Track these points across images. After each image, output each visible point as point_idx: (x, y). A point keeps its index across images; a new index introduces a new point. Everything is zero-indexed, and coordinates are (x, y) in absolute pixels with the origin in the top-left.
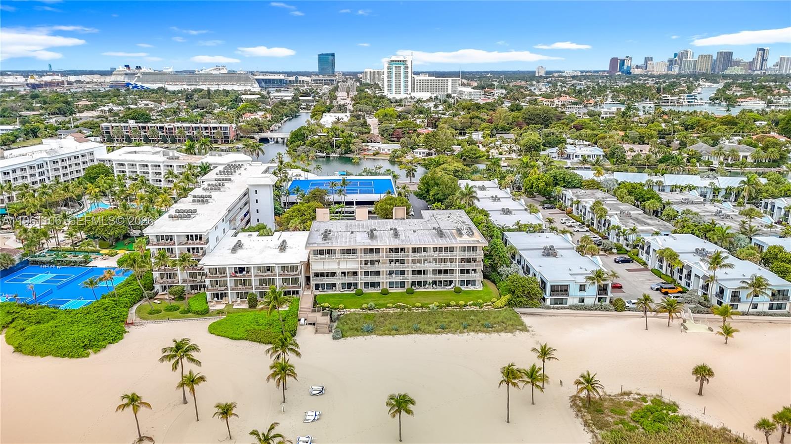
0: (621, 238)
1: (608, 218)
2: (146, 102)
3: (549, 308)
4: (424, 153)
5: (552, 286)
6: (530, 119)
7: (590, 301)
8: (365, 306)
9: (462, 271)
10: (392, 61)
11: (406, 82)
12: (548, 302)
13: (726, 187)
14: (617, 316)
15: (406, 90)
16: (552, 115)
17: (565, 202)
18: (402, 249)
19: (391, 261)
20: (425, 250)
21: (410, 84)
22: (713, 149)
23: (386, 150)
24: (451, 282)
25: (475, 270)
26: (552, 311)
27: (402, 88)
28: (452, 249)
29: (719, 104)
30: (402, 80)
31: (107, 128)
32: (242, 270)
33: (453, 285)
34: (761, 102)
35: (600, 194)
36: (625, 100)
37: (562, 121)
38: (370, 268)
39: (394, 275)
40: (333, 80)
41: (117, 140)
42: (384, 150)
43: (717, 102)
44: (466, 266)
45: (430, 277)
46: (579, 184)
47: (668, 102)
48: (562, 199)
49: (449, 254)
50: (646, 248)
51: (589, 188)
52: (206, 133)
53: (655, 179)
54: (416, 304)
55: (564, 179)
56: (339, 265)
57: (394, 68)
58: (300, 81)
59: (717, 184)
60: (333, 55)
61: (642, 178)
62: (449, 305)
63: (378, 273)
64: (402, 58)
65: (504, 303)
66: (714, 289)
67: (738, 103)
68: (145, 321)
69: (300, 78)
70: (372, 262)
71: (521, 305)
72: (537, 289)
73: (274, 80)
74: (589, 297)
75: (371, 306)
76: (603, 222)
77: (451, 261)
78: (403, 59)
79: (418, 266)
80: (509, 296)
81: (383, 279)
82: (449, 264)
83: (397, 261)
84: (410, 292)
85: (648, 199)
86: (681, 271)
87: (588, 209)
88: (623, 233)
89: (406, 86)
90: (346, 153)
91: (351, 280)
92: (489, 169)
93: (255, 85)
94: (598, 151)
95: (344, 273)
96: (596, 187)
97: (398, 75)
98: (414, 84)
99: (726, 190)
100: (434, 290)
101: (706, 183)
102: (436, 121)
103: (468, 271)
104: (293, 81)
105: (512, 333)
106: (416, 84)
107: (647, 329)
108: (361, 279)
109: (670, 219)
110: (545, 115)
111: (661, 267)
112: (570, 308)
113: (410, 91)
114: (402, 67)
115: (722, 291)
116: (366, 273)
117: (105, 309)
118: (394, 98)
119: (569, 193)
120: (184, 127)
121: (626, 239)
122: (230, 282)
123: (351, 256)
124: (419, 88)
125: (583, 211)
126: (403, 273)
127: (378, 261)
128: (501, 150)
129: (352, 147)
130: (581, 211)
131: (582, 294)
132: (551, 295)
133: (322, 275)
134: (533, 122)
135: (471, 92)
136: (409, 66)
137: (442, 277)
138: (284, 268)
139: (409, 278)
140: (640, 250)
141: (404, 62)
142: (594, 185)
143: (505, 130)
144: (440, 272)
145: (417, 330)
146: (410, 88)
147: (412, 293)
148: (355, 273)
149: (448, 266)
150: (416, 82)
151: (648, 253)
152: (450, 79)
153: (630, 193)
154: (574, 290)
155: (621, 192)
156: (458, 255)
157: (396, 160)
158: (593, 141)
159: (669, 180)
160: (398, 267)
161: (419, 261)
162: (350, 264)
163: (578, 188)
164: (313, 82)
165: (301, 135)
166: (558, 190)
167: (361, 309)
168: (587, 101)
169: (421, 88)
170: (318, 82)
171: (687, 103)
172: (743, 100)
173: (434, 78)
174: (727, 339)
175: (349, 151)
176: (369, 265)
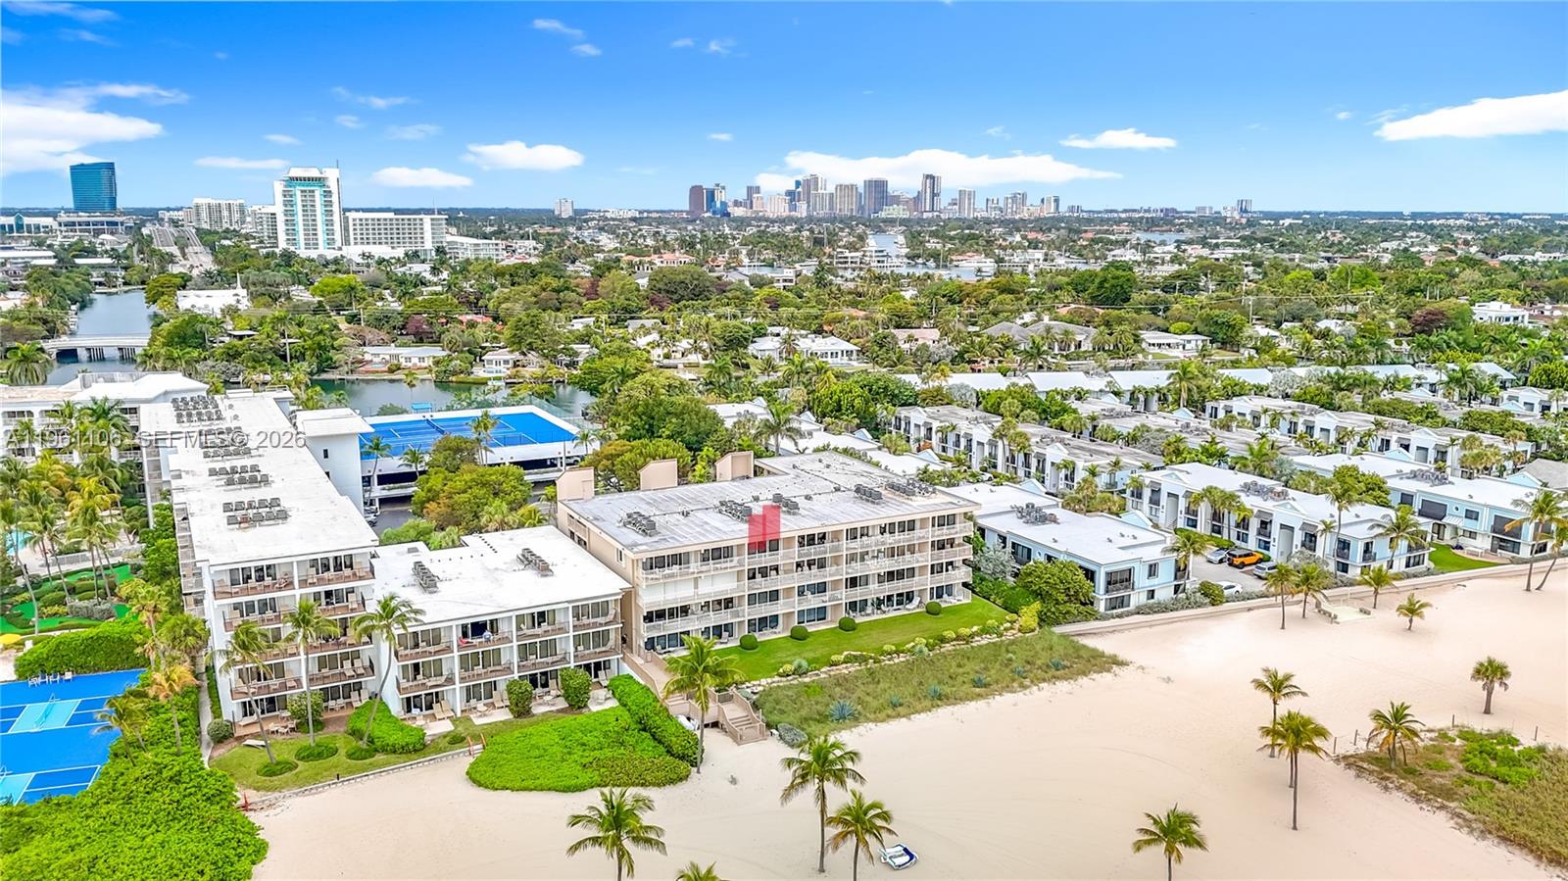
3: (1104, 618)
4: (506, 362)
5: (1109, 574)
6: (668, 292)
7: (1165, 594)
8: (789, 668)
9: (930, 569)
10: (292, 179)
11: (329, 223)
12: (1101, 607)
14: (1210, 616)
15: (330, 242)
16: (708, 284)
18: (823, 537)
19: (801, 566)
20: (864, 532)
21: (337, 227)
23: (415, 360)
24: (911, 595)
25: (952, 564)
26: (1112, 622)
27: (321, 237)
28: (910, 526)
29: (924, 264)
30: (320, 218)
32: (478, 628)
36: (774, 260)
37: (729, 295)
38: (763, 585)
39: (808, 596)
40: (116, 224)
42: (408, 359)
43: (920, 261)
44: (940, 557)
45: (874, 590)
46: (914, 399)
47: (846, 262)
48: (896, 425)
49: (906, 535)
50: (1148, 493)
51: (934, 404)
54: (886, 647)
55: (886, 388)
56: (696, 587)
57: (298, 193)
58: (29, 226)
60: (110, 166)
62: (943, 640)
63: (774, 596)
64: (314, 174)
67: (955, 263)
69: (26, 220)
70: (764, 572)
71: (1066, 618)
72: (1083, 581)
74: (1163, 586)
75: (800, 667)
77: (912, 549)
78: (319, 175)
79: (856, 570)
80: (1036, 605)
81: (792, 606)
83: (813, 564)
84: (848, 627)
86: (1244, 524)
89: (330, 232)
90: (321, 371)
91: (723, 618)
92: (711, 383)
94: (845, 344)
95: (705, 606)
97: (309, 209)
98: (346, 230)
100: (884, 616)
103: (943, 567)
104: (11, 226)
105: (1109, 671)
106: (351, 233)
107: (1283, 628)
108: (743, 614)
111: (1192, 523)
112: (1139, 611)
113: (338, 243)
114: (318, 193)
115: (1344, 546)
116: (751, 599)
118: (320, 257)
119: (914, 414)
123: (723, 564)
124: (359, 237)
126: (821, 588)
127: (776, 568)
129: (337, 357)
131: (1152, 582)
132: (1107, 591)
133: (661, 615)
134: (675, 296)
135: (478, 245)
136: (334, 188)
137: (897, 588)
139: (840, 597)
140: (1133, 499)
141: (320, 181)
143: (630, 313)
144: (891, 575)
146: (338, 236)
147: (854, 628)
148: (729, 603)
149: (909, 561)
150: (351, 223)
151: (1154, 501)
152: (427, 219)
154: (1141, 579)
155: (1005, 405)
156: (923, 535)
157: (454, 379)
158: (814, 327)
160: (814, 576)
161: (856, 557)
162: (722, 583)
163: (910, 404)
164: (63, 228)
167: (780, 676)
168: (713, 261)
169: (365, 236)
170: (77, 227)
171: (876, 264)
172: (960, 258)
173: (391, 215)
174: (1411, 621)
175: (328, 366)
176: (759, 579)
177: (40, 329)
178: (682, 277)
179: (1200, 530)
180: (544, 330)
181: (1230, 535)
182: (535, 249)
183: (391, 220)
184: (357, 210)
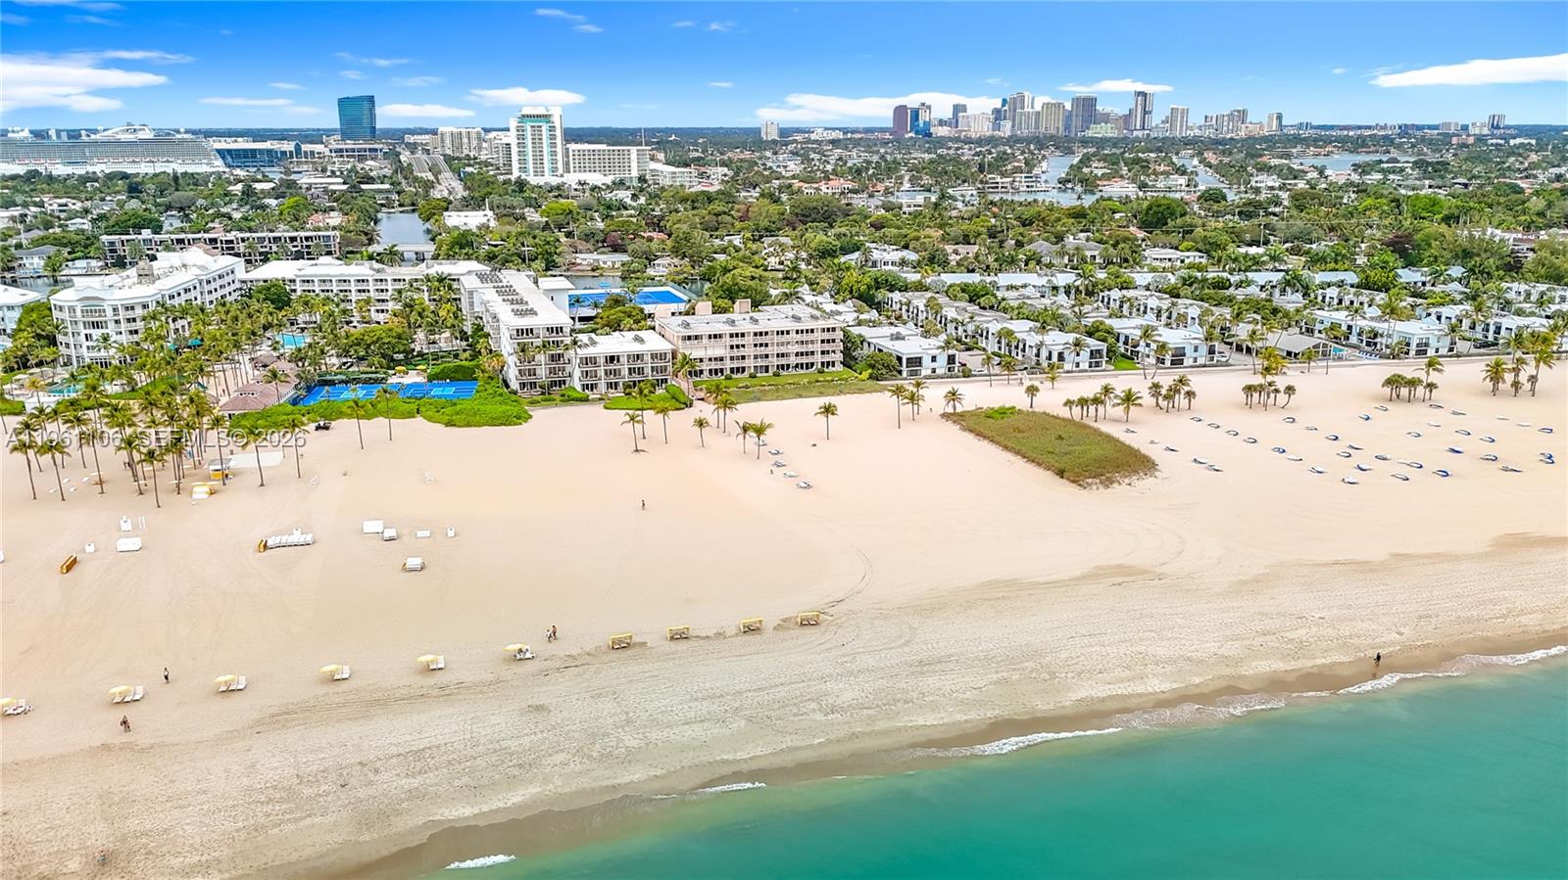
0: (960, 329)
1: (944, 313)
3: (905, 379)
4: (669, 265)
5: (908, 359)
6: (803, 215)
7: (941, 371)
8: (741, 385)
9: (823, 353)
10: (523, 116)
11: (554, 153)
12: (905, 374)
13: (1064, 284)
14: (965, 382)
15: (554, 170)
16: (835, 209)
17: (891, 306)
18: (766, 333)
19: (756, 345)
20: (788, 332)
21: (559, 157)
22: (1055, 247)
24: (812, 364)
25: (834, 352)
28: (811, 331)
29: (1072, 189)
30: (546, 150)
31: (112, 243)
32: (612, 359)
33: (814, 367)
34: (1130, 186)
35: (929, 295)
37: (850, 218)
38: (736, 353)
39: (759, 360)
40: (376, 150)
41: (130, 263)
42: (605, 263)
43: (1070, 185)
44: (827, 347)
45: (793, 360)
46: (905, 288)
47: (997, 187)
48: (887, 304)
49: (810, 335)
50: (985, 334)
51: (917, 290)
52: (294, 246)
53: (988, 279)
54: (788, 381)
56: (705, 350)
57: (529, 129)
58: (306, 152)
59: (1055, 281)
60: (371, 99)
61: (974, 278)
62: (817, 381)
63: (744, 358)
64: (541, 111)
65: (868, 376)
66: (1044, 354)
67: (1100, 188)
69: (306, 147)
70: (737, 347)
71: (881, 377)
72: (895, 361)
73: (255, 150)
74: (941, 367)
75: (746, 385)
76: (939, 319)
77: (812, 342)
78: (546, 113)
79: (783, 350)
80: (870, 371)
81: (750, 363)
82: (810, 345)
83: (761, 345)
84: (776, 375)
85: (983, 296)
87: (922, 308)
88: (962, 323)
89: (554, 162)
90: (547, 269)
91: (718, 366)
93: (216, 163)
94: (911, 256)
95: (710, 359)
96: (924, 288)
97: (537, 141)
98: (568, 157)
99: (1065, 287)
100: (797, 373)
101: (1043, 281)
102: (660, 221)
103: (828, 352)
104: (291, 152)
105: (881, 392)
106: (571, 158)
107: (991, 387)
108: (728, 365)
109: (1005, 310)
110: (826, 208)
111: (1000, 348)
112: (926, 378)
113: (560, 171)
114: (545, 128)
116: (732, 358)
118: (546, 183)
119: (896, 296)
120: (254, 239)
121: (965, 331)
122: (601, 373)
123: (718, 341)
124: (577, 165)
125: (915, 311)
126: (767, 356)
127: (743, 346)
128: (783, 258)
129: (558, 259)
130: (913, 313)
131: (934, 365)
132: (906, 367)
134: (809, 220)
135: (675, 173)
136: (557, 124)
137: (804, 360)
138: (654, 356)
139: (775, 361)
140: (980, 338)
141: (546, 117)
142: (920, 287)
143: (770, 232)
144: (802, 354)
145: (800, 396)
146: (560, 165)
147: (779, 375)
148: (721, 359)
149: (810, 347)
150: (571, 154)
151: (987, 338)
152: (632, 149)
153: (963, 291)
154: (926, 361)
155: (954, 290)
156: (819, 336)
157: (633, 275)
158: (902, 244)
159: (1004, 279)
160: (762, 351)
161: (782, 344)
162: (717, 350)
164: (334, 154)
166: (881, 295)
167: (737, 388)
168: (873, 187)
169: (582, 165)
170: (345, 154)
171: (1025, 188)
172: (1105, 183)
173: (604, 147)
175: (553, 266)
176: (735, 350)
178: (815, 203)
179: (1003, 352)
180: (695, 243)
181: (1014, 354)
182: (725, 175)
183: (604, 151)
184: (576, 142)
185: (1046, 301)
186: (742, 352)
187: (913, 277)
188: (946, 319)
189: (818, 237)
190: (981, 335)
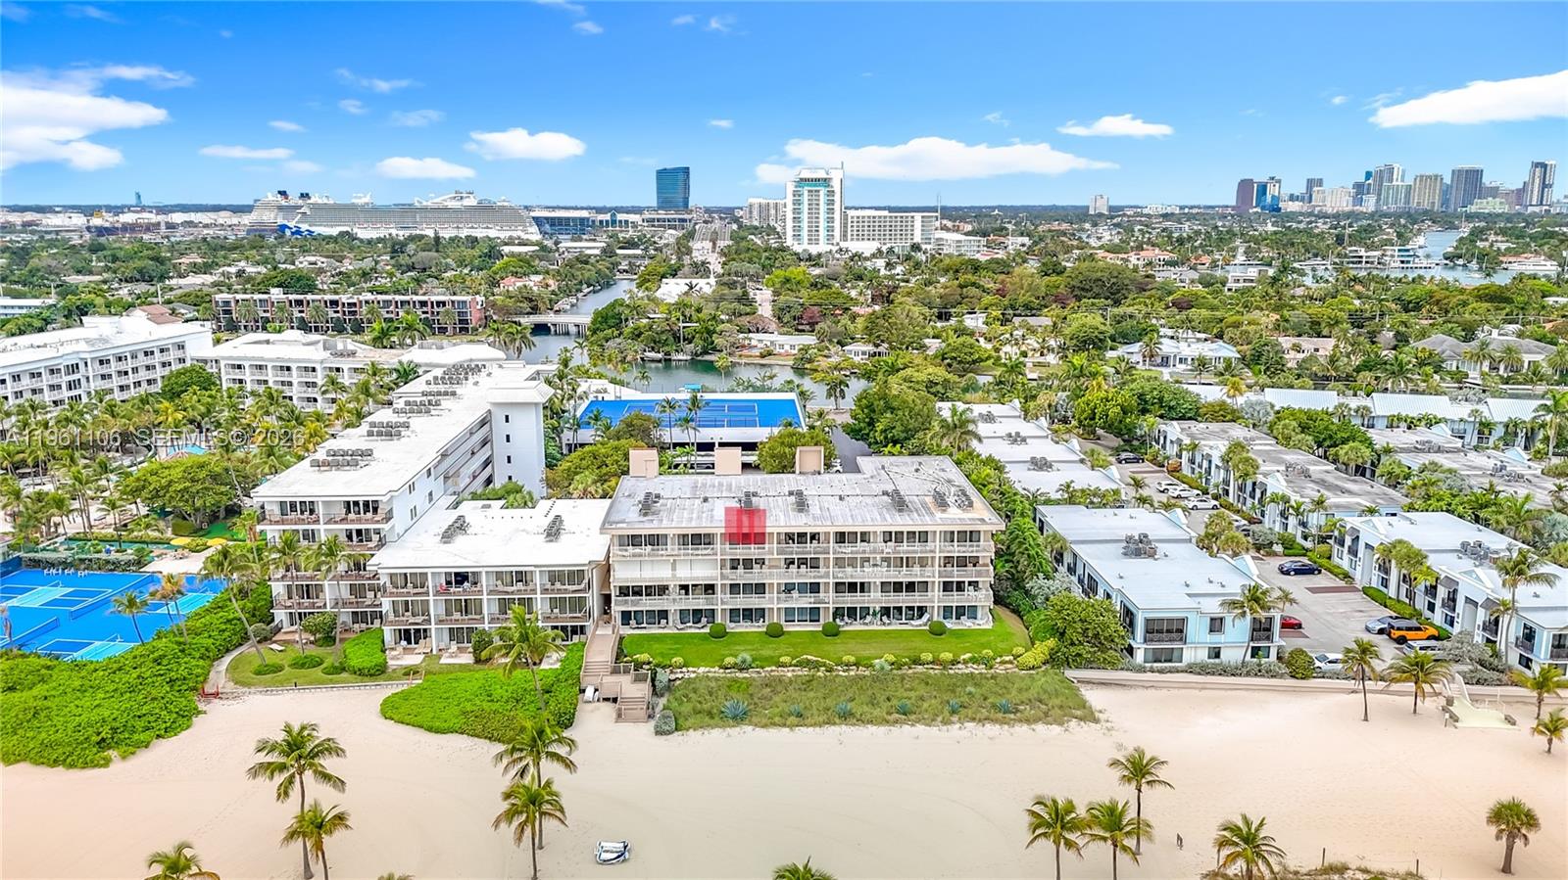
0: (1292, 521)
1: (1260, 478)
2: (313, 259)
3: (1141, 670)
4: (864, 353)
5: (1147, 620)
7: (1232, 655)
8: (730, 660)
9: (947, 587)
10: (801, 179)
11: (831, 220)
12: (1139, 657)
13: (1506, 420)
14: (1294, 690)
15: (829, 238)
16: (1126, 282)
17: (1164, 447)
18: (813, 537)
19: (790, 563)
20: (865, 537)
21: (837, 224)
22: (1466, 347)
23: (787, 347)
24: (922, 611)
25: (974, 584)
26: (1149, 676)
27: (823, 233)
28: (923, 537)
29: (1464, 265)
30: (823, 216)
31: (227, 303)
32: (461, 578)
33: (926, 617)
34: (1548, 263)
35: (1238, 432)
36: (1273, 259)
37: (1148, 293)
38: (741, 576)
39: (795, 594)
40: (684, 220)
41: (245, 327)
42: (782, 346)
43: (1461, 262)
44: (956, 575)
45: (875, 599)
46: (1193, 413)
47: (1360, 262)
48: (1158, 443)
49: (917, 546)
50: (1348, 541)
51: (1215, 419)
52: (424, 313)
53: (1354, 403)
54: (845, 658)
55: (1161, 400)
56: (674, 569)
57: (806, 193)
58: (620, 221)
59: (1486, 413)
60: (686, 171)
61: (1325, 400)
62: (917, 661)
63: (760, 589)
64: (821, 174)
65: (1041, 658)
66: (1510, 631)
67: (1504, 265)
68: (246, 689)
69: (620, 217)
70: (748, 564)
71: (1078, 661)
72: (1115, 627)
73: (568, 219)
74: (1233, 645)
75: (744, 662)
76: (1249, 488)
77: (923, 562)
78: (825, 176)
79: (850, 575)
80: (1051, 642)
81: (771, 602)
82: (917, 569)
83: (803, 562)
84: (832, 632)
85: (1344, 442)
86: (1432, 591)
87: (1216, 461)
88: (1297, 510)
89: (830, 229)
90: (705, 352)
91: (699, 602)
92: (1001, 382)
93: (530, 230)
94: (1225, 351)
95: (685, 588)
96: (1229, 417)
97: (814, 207)
98: (846, 224)
99: (1507, 426)
100: (883, 628)
101: (1462, 411)
102: (890, 293)
103: (960, 586)
104: (607, 221)
105: (1061, 724)
106: (849, 229)
107: (1366, 719)
108: (723, 602)
109: (1394, 482)
110: (1113, 280)
111: (1385, 583)
112: (1190, 669)
113: (837, 237)
114: (823, 191)
115: (1529, 635)
116: (734, 588)
117: (157, 661)
118: (804, 250)
119: (1174, 430)
120: (379, 302)
121: (1304, 524)
122: (435, 606)
123: (702, 550)
124: (855, 233)
125: (1205, 464)
126: (815, 588)
127: (761, 562)
128: (1024, 348)
129: (718, 341)
130: (1200, 466)
131: (1217, 639)
132: (1145, 641)
133: (637, 591)
134: (1089, 294)
135: (960, 241)
136: (836, 187)
137: (904, 600)
138: (555, 576)
139: (830, 600)
140: (1336, 547)
141: (826, 182)
142: (1223, 414)
143: (1031, 310)
144: (898, 587)
145: (846, 717)
146: (837, 233)
147: (836, 634)
148: (710, 588)
149: (915, 575)
150: (850, 220)
151: (1353, 552)
152: (918, 216)
153: (1304, 429)
154: (1197, 630)
155: (1285, 427)
156: (938, 549)
157: (808, 366)
158: (1215, 331)
159: (1383, 404)
160: (807, 576)
161: (852, 563)
162: (700, 569)
163: (1190, 419)
164: (645, 224)
165: (613, 317)
166: (1148, 423)
167: (721, 667)
168: (1196, 259)
169: (860, 233)
170: (656, 223)
171: (1398, 264)
172: (1511, 259)
173: (885, 213)
174: (1550, 741)
175: (712, 349)
176: (741, 570)
177: (525, 305)
178: (1099, 274)
179: (1392, 592)
181: (1421, 603)
182: (1023, 245)
183: (885, 217)
184: (856, 209)
185: (1484, 461)
186: (755, 576)
187: (1211, 393)
188: (1263, 493)
189: (1089, 318)
190: (1342, 544)
